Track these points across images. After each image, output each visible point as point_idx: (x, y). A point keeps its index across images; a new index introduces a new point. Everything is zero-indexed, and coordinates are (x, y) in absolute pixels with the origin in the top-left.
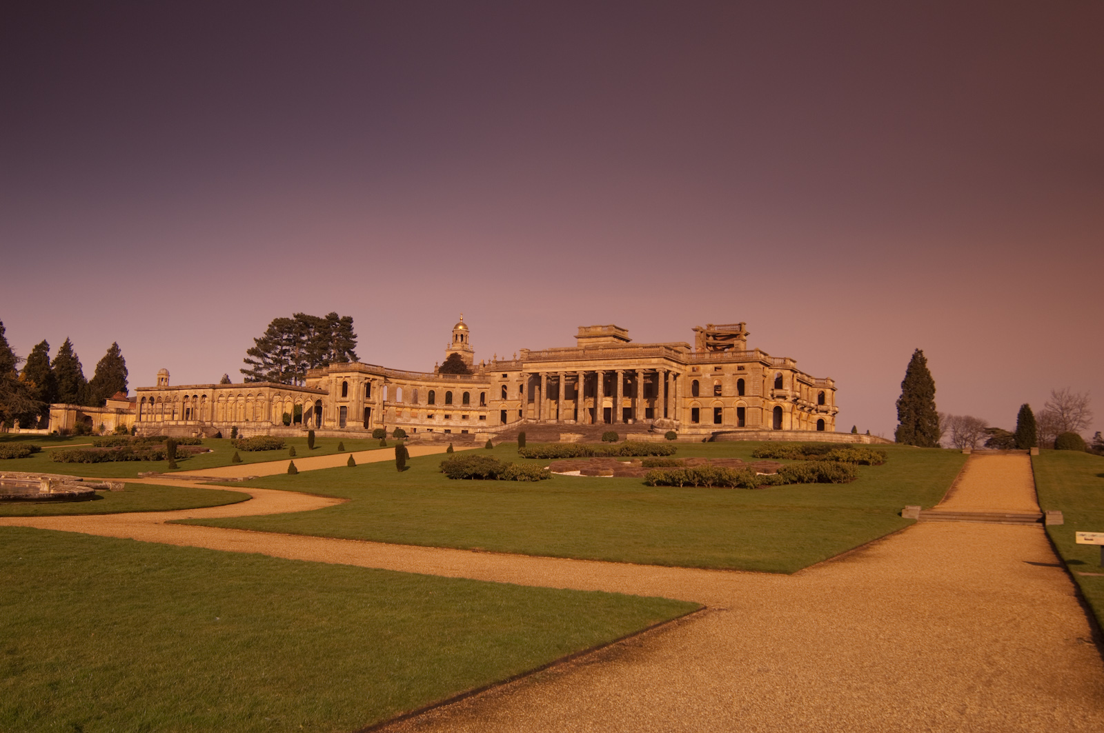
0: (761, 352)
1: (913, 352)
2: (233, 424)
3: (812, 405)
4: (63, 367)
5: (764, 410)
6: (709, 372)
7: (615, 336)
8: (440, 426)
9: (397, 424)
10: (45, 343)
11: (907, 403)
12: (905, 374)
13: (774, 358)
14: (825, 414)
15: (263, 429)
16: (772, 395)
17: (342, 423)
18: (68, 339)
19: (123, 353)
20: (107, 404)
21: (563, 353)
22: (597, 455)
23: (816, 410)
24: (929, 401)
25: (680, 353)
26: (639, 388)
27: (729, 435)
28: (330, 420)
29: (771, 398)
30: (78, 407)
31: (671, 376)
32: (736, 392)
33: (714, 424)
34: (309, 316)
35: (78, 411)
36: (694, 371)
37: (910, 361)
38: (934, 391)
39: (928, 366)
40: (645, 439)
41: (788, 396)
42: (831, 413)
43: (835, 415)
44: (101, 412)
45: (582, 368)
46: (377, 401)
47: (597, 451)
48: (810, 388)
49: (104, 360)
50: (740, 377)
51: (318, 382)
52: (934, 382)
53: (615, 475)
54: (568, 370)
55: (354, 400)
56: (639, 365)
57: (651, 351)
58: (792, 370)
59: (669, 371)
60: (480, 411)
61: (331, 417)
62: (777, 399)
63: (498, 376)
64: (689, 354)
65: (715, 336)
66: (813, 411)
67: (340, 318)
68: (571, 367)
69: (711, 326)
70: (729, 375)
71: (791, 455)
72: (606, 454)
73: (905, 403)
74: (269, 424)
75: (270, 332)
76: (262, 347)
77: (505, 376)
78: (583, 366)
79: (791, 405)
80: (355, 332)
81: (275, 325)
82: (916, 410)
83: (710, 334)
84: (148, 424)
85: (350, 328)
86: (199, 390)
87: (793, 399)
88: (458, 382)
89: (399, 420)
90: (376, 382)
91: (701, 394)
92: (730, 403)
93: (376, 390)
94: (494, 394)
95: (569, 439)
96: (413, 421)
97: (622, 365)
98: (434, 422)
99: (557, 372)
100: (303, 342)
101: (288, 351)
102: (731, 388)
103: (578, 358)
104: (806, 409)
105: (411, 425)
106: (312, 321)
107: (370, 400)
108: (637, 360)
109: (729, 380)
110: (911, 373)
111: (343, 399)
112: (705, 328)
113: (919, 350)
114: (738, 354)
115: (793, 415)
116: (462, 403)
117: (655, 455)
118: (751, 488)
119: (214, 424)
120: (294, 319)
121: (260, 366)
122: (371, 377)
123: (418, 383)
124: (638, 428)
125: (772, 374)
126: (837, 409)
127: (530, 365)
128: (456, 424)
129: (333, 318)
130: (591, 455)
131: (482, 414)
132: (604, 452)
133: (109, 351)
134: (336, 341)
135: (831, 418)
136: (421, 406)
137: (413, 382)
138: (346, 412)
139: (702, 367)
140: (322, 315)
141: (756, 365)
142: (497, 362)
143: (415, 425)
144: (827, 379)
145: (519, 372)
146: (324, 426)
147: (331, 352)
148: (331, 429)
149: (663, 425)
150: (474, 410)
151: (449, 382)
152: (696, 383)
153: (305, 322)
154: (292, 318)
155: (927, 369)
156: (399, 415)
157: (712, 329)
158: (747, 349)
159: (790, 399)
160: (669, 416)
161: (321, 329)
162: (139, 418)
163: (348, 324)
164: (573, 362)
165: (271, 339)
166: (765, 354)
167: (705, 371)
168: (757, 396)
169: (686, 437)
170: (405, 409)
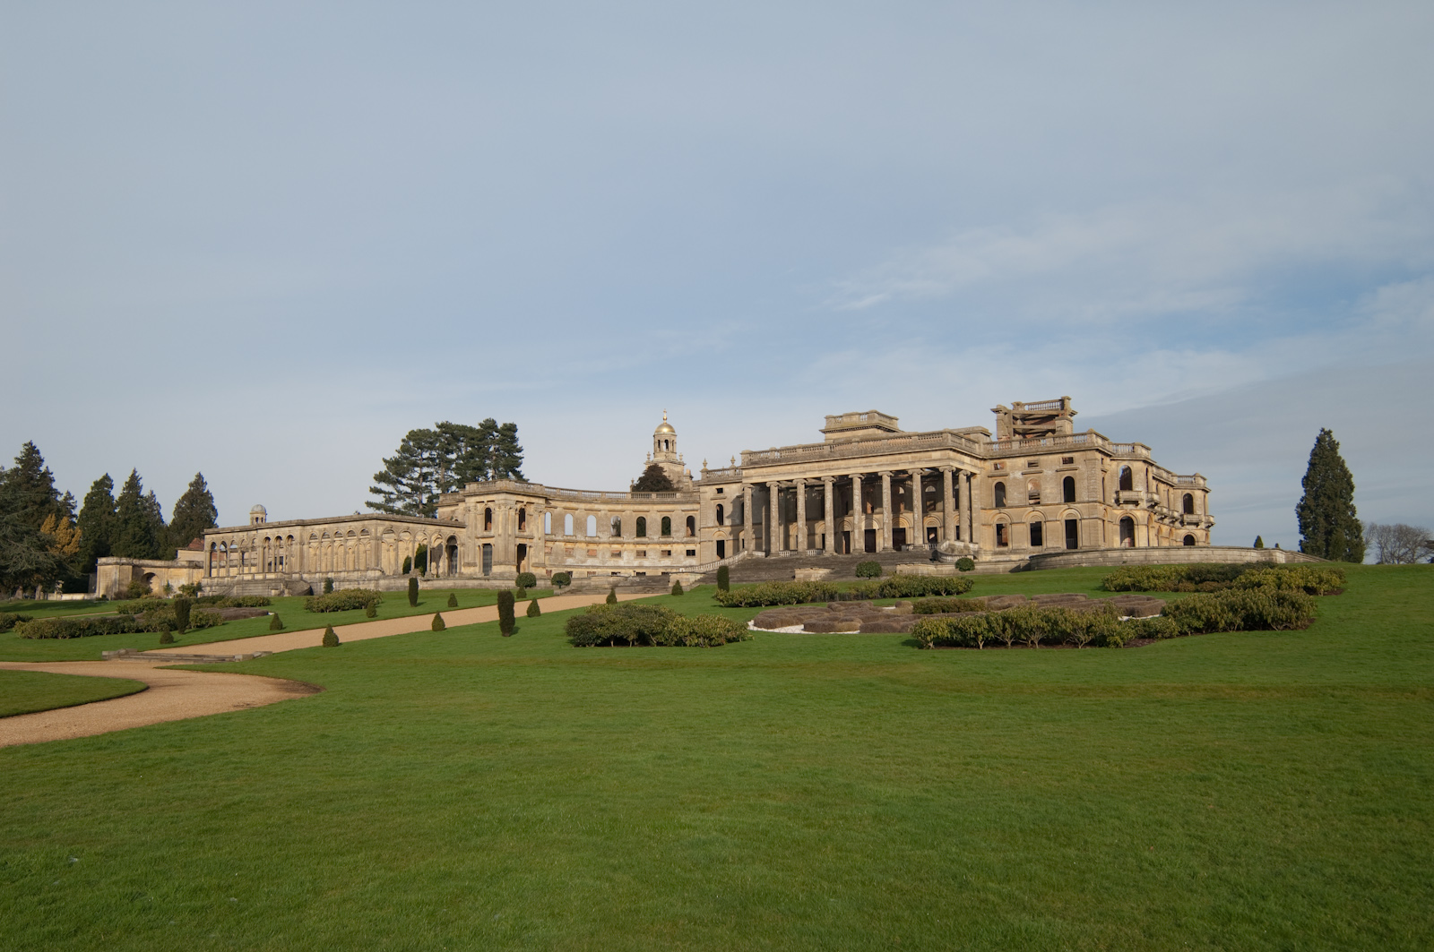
0: (1097, 435)
1: (1318, 433)
2: (330, 575)
3: (1176, 514)
4: (127, 508)
5: (1106, 522)
6: (1019, 470)
7: (879, 427)
8: (629, 568)
9: (567, 566)
10: (107, 478)
11: (1313, 508)
12: (1307, 466)
13: (1117, 445)
14: (1193, 527)
15: (370, 580)
16: (1117, 501)
17: (487, 566)
18: (135, 472)
19: (210, 487)
20: (179, 556)
21: (800, 451)
22: (843, 598)
23: (1182, 523)
24: (1345, 504)
25: (974, 442)
26: (914, 498)
27: (1058, 558)
28: (469, 565)
29: (1115, 505)
30: (136, 562)
31: (962, 478)
32: (1061, 497)
33: (1031, 547)
34: (457, 426)
35: (134, 566)
36: (996, 468)
37: (1313, 447)
38: (1352, 488)
39: (1341, 452)
40: (925, 572)
41: (1142, 500)
42: (1203, 525)
43: (1210, 529)
44: (169, 567)
45: (828, 472)
46: (536, 535)
47: (843, 591)
48: (1171, 489)
49: (185, 497)
50: (1068, 474)
51: (453, 512)
52: (1351, 476)
53: (863, 629)
54: (808, 475)
55: (503, 533)
56: (913, 462)
57: (932, 440)
58: (1145, 461)
59: (959, 470)
60: (687, 543)
61: (470, 560)
62: (1124, 506)
63: (710, 491)
64: (988, 444)
65: (1025, 418)
66: (1177, 524)
67: (500, 426)
68: (813, 471)
69: (1018, 404)
70: (1050, 472)
71: (1169, 584)
72: (857, 596)
73: (1309, 508)
74: (378, 573)
75: (404, 449)
76: (396, 470)
77: (720, 491)
78: (830, 469)
79: (1147, 514)
80: (520, 444)
81: (410, 439)
82: (1327, 517)
83: (1018, 416)
84: (220, 580)
85: (514, 439)
86: (282, 529)
87: (1149, 504)
88: (654, 503)
89: (570, 561)
90: (532, 506)
91: (1008, 502)
92: (1055, 515)
93: (533, 518)
94: (706, 518)
95: (810, 576)
96: (590, 562)
97: (888, 465)
98: (621, 562)
99: (791, 481)
100: (451, 462)
101: (431, 474)
102: (1055, 491)
103: (822, 459)
104: (1167, 521)
105: (587, 567)
106: (462, 432)
107: (525, 534)
108: (910, 456)
109: (1051, 479)
110: (1315, 464)
111: (486, 533)
112: (1010, 407)
113: (1327, 429)
114: (1062, 440)
115: (1150, 529)
116: (660, 533)
117: (938, 593)
118: (1117, 645)
119: (305, 576)
120: (438, 430)
121: (392, 496)
122: (526, 499)
123: (596, 507)
124: (917, 557)
125: (1116, 468)
126: (1212, 519)
127: (752, 471)
128: (654, 563)
129: (489, 426)
130: (832, 598)
131: (691, 547)
132: (854, 592)
133: (191, 485)
134: (494, 458)
135: (1204, 533)
136: (602, 540)
137: (589, 506)
138: (491, 552)
139: (1008, 462)
140: (475, 423)
141: (1090, 454)
142: (708, 472)
143: (593, 567)
144: (1195, 476)
145: (739, 485)
146: (461, 573)
147: (487, 473)
148: (471, 578)
149: (953, 550)
150: (678, 543)
151: (641, 503)
152: (1000, 488)
153: (451, 434)
154: (434, 429)
155: (1340, 458)
156: (569, 553)
157: (1021, 410)
158: (1074, 433)
159: (1144, 504)
160: (962, 538)
161: (473, 441)
162: (208, 572)
163: (510, 434)
164: (816, 464)
165: (406, 458)
166: (1104, 439)
167: (1013, 468)
168: (1096, 502)
169: (988, 566)
170: (578, 545)
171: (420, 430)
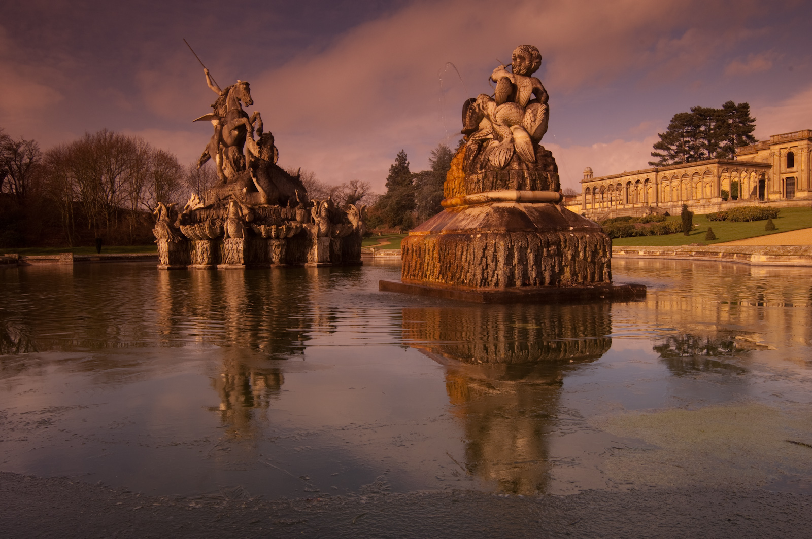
2: (681, 203)
17: (789, 193)
28: (774, 193)
34: (704, 109)
51: (753, 158)
55: (802, 170)
61: (776, 189)
67: (736, 105)
75: (672, 127)
76: (666, 141)
80: (752, 117)
81: (676, 120)
84: (595, 211)
85: (746, 114)
86: (641, 175)
100: (701, 133)
111: (789, 170)
119: (660, 205)
120: (691, 113)
121: (666, 158)
129: (729, 106)
138: (794, 183)
146: (768, 199)
148: (775, 201)
153: (702, 115)
154: (690, 112)
161: (717, 118)
162: (584, 206)
163: (745, 110)
165: (674, 133)
171: (682, 114)
